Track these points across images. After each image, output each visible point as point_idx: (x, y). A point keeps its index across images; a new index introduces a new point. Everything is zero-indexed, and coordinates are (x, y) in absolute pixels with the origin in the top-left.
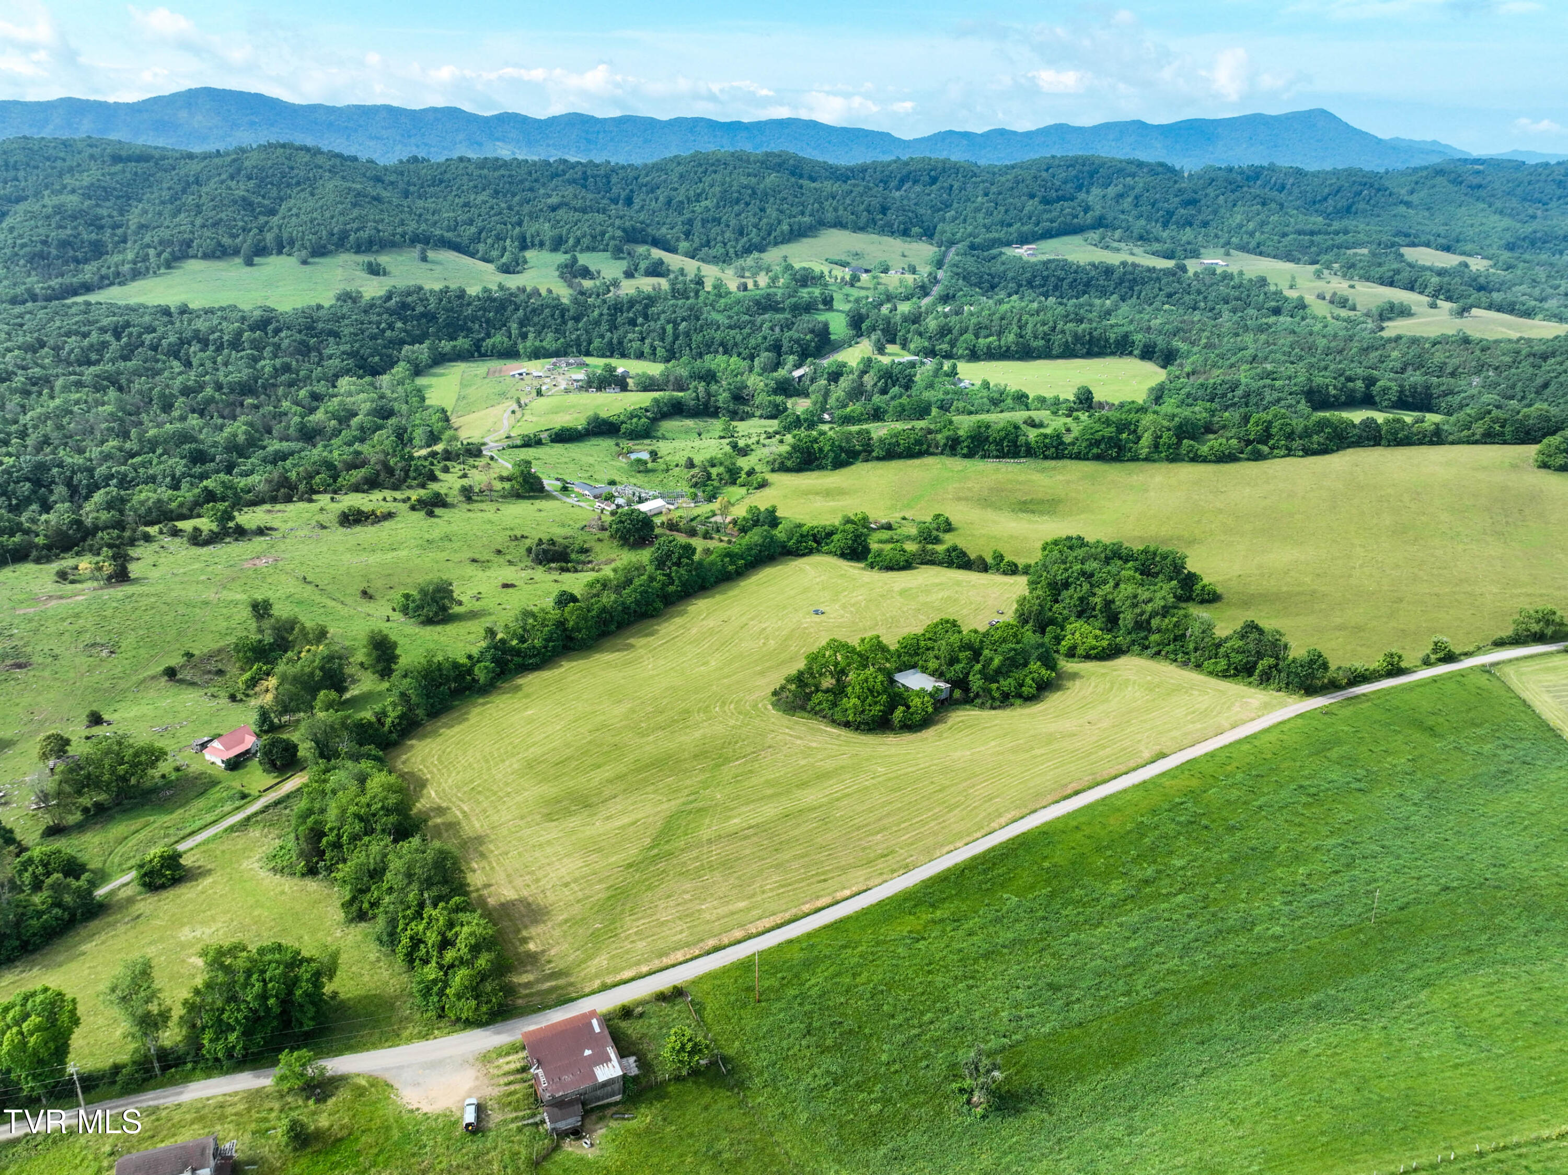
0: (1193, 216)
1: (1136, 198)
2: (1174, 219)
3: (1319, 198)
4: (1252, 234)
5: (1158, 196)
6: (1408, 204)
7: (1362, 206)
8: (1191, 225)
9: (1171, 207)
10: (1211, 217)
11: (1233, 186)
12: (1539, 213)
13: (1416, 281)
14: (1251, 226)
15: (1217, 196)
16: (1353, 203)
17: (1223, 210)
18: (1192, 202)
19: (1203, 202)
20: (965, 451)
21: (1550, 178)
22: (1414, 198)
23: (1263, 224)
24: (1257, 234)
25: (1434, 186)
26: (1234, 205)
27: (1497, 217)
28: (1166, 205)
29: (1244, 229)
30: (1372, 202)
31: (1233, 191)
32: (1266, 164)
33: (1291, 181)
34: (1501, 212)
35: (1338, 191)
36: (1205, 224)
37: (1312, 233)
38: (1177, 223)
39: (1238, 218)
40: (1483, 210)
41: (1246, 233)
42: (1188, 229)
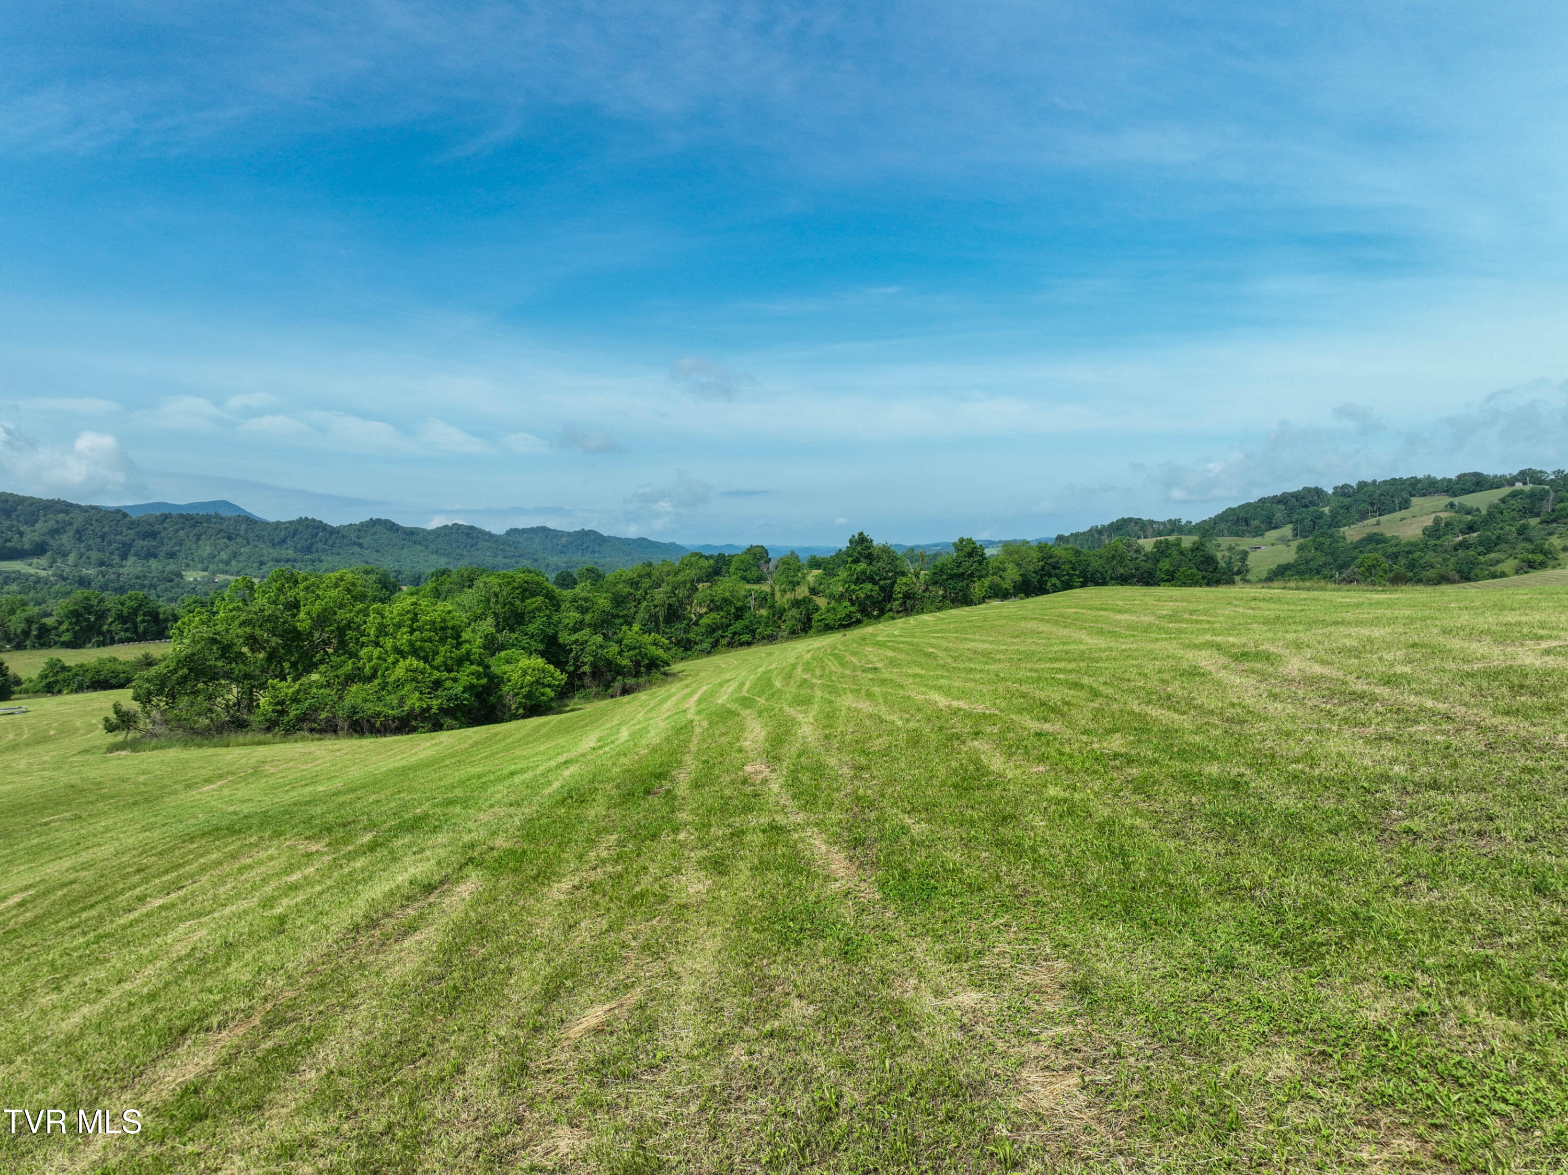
0: (156, 547)
1: (78, 531)
2: (133, 551)
3: (277, 540)
4: (227, 563)
5: (106, 529)
6: (361, 545)
7: (320, 545)
8: (155, 556)
9: (127, 540)
10: (177, 548)
11: (192, 522)
12: (465, 553)
13: (419, 578)
14: (224, 556)
15: (177, 531)
16: (312, 544)
17: (188, 543)
18: (153, 535)
19: (162, 535)
20: (66, 637)
21: (459, 532)
22: (365, 541)
23: (235, 555)
24: (233, 563)
25: (376, 533)
26: (198, 539)
27: (435, 556)
28: (119, 537)
29: (217, 558)
30: (330, 542)
31: (193, 526)
32: (213, 514)
33: (243, 527)
34: (437, 553)
35: (294, 534)
36: (172, 555)
37: (288, 561)
38: (138, 555)
39: (208, 550)
40: (421, 551)
41: (222, 561)
42: (152, 560)
